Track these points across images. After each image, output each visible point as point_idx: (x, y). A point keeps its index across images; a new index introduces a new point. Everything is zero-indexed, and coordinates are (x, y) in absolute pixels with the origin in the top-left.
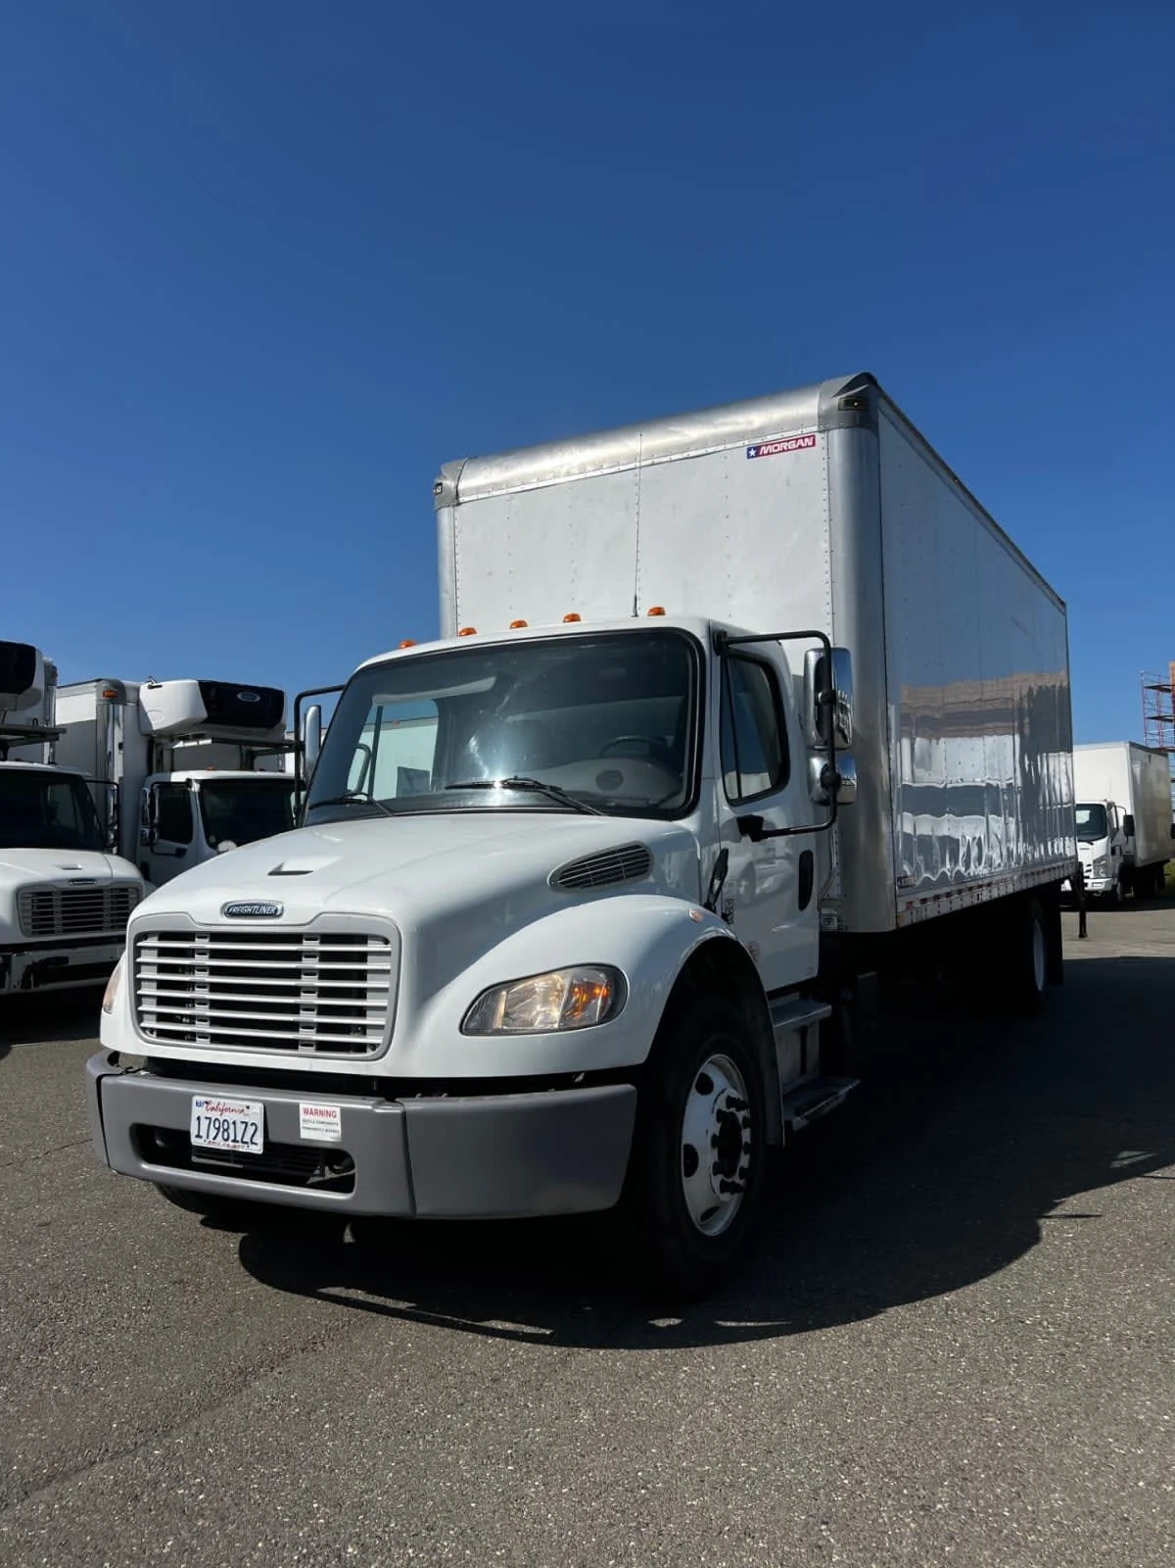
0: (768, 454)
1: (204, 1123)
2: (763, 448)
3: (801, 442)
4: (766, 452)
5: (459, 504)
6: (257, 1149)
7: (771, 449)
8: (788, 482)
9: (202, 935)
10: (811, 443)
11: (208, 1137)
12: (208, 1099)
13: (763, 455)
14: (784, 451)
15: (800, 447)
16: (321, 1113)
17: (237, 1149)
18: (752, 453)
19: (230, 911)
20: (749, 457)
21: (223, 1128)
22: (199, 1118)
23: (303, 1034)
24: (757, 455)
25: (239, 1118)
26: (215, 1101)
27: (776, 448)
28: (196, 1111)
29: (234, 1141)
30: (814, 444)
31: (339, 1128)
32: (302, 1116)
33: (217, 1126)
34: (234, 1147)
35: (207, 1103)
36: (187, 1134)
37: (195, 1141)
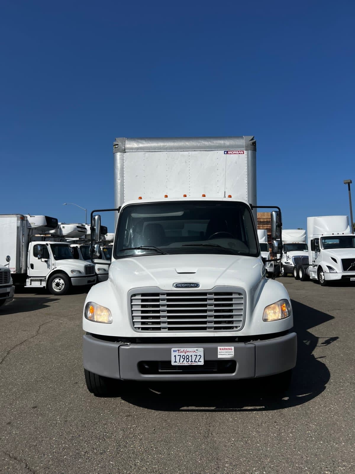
0: (230, 154)
1: (178, 358)
2: (229, 152)
3: (240, 152)
4: (229, 153)
5: (125, 152)
6: (202, 363)
7: (231, 152)
8: (236, 162)
9: (163, 294)
10: (243, 153)
11: (179, 362)
12: (179, 349)
13: (229, 154)
14: (235, 154)
15: (240, 153)
16: (227, 349)
17: (192, 364)
18: (226, 153)
19: (177, 286)
20: (224, 154)
21: (187, 358)
22: (175, 356)
23: (208, 325)
24: (227, 153)
25: (193, 354)
26: (182, 349)
27: (232, 153)
28: (173, 354)
29: (192, 361)
30: (244, 153)
31: (233, 353)
32: (219, 351)
33: (184, 357)
34: (191, 364)
35: (178, 350)
36: (170, 362)
37: (173, 364)
